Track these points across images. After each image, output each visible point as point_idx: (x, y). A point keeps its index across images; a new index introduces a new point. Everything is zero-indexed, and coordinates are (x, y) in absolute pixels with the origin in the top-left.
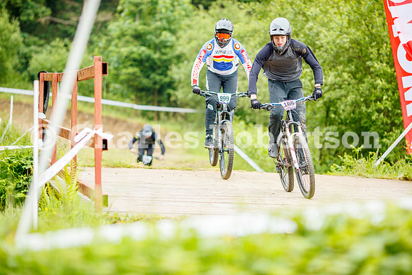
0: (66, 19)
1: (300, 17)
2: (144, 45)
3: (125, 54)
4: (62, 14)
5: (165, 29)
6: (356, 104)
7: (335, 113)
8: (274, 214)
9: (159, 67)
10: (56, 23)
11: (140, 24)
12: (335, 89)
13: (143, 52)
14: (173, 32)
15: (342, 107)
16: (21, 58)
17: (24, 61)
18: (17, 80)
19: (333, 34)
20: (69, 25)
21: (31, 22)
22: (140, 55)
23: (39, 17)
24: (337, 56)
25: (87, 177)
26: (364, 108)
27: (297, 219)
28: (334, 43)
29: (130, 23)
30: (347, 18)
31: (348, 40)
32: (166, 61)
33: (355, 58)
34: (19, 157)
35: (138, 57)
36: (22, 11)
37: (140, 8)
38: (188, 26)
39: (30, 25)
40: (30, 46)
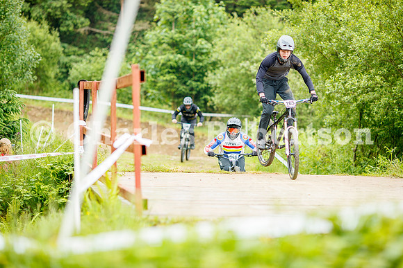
0: (104, 29)
1: (332, 23)
2: (181, 54)
3: (162, 62)
4: (100, 24)
5: (200, 37)
6: (389, 106)
7: (368, 115)
8: (311, 214)
9: (196, 74)
10: (95, 33)
11: (176, 32)
12: (368, 92)
13: (180, 59)
14: (208, 39)
15: (375, 109)
16: (62, 68)
17: (64, 70)
18: (58, 89)
19: (365, 39)
20: (107, 35)
21: (70, 32)
22: (176, 62)
23: (78, 27)
24: (369, 60)
25: (128, 182)
26: (397, 110)
27: (333, 219)
28: (366, 47)
29: (166, 32)
30: (379, 22)
31: (380, 44)
32: (202, 67)
33: (387, 61)
34: (61, 163)
35: (175, 65)
36: (62, 23)
37: (175, 17)
38: (223, 33)
39: (69, 36)
40: (70, 56)
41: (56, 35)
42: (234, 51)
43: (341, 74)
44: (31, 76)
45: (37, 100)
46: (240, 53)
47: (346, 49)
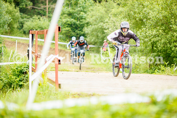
0: (39, 7)
1: (141, 6)
2: (73, 18)
3: (65, 22)
4: (37, 5)
5: (81, 11)
6: (165, 43)
7: (156, 47)
9: (79, 28)
10: (35, 9)
11: (71, 9)
12: (156, 37)
13: (72, 21)
14: (85, 12)
15: (159, 45)
16: (20, 24)
17: (21, 25)
18: (18, 33)
19: (155, 13)
20: (40, 9)
21: (24, 8)
22: (71, 22)
23: (27, 6)
24: (157, 23)
26: (169, 45)
28: (156, 17)
29: (66, 9)
30: (161, 6)
31: (162, 16)
32: (82, 24)
33: (165, 23)
34: (21, 67)
35: (70, 23)
36: (20, 4)
37: (71, 2)
38: (92, 10)
39: (23, 10)
40: (23, 18)
41: (18, 9)
42: (96, 18)
43: (144, 29)
44: (7, 28)
45: (9, 38)
46: (99, 19)
47: (147, 18)
